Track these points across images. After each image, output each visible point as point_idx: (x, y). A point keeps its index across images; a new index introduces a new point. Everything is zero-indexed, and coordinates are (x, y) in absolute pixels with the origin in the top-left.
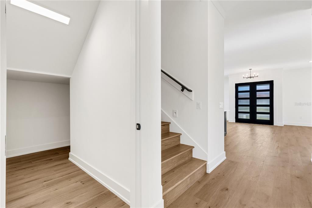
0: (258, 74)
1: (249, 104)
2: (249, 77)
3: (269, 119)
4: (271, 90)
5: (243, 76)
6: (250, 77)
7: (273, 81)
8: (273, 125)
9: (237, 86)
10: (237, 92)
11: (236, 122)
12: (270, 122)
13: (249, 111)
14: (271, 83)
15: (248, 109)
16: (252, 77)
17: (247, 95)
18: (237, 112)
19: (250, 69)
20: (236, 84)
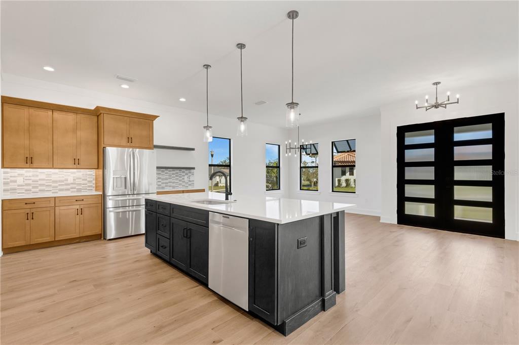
0: (458, 96)
1: (432, 178)
2: (433, 103)
3: (490, 221)
4: (498, 142)
5: (417, 102)
6: (436, 106)
7: (502, 115)
8: (504, 238)
9: (402, 131)
10: (402, 147)
11: (398, 223)
12: (496, 229)
13: (432, 195)
14: (497, 121)
15: (429, 191)
16: (441, 105)
17: (429, 154)
18: (402, 199)
19: (437, 84)
20: (398, 127)
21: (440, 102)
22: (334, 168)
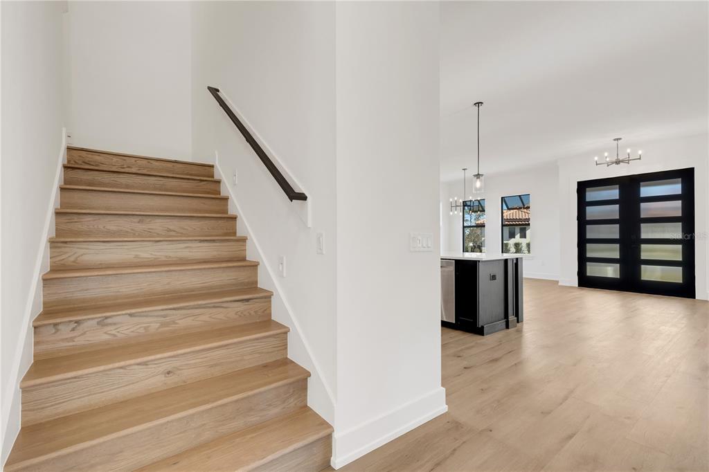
0: (640, 152)
1: (617, 236)
2: (614, 160)
3: (680, 280)
4: (688, 197)
5: (596, 158)
6: (618, 162)
7: (692, 169)
8: (694, 298)
9: (583, 187)
10: (582, 204)
11: (579, 286)
12: (686, 290)
13: (616, 255)
14: (687, 176)
15: (614, 252)
16: (623, 161)
17: (613, 211)
18: (583, 260)
19: (617, 139)
20: (578, 182)
21: (621, 158)
22: (504, 227)
